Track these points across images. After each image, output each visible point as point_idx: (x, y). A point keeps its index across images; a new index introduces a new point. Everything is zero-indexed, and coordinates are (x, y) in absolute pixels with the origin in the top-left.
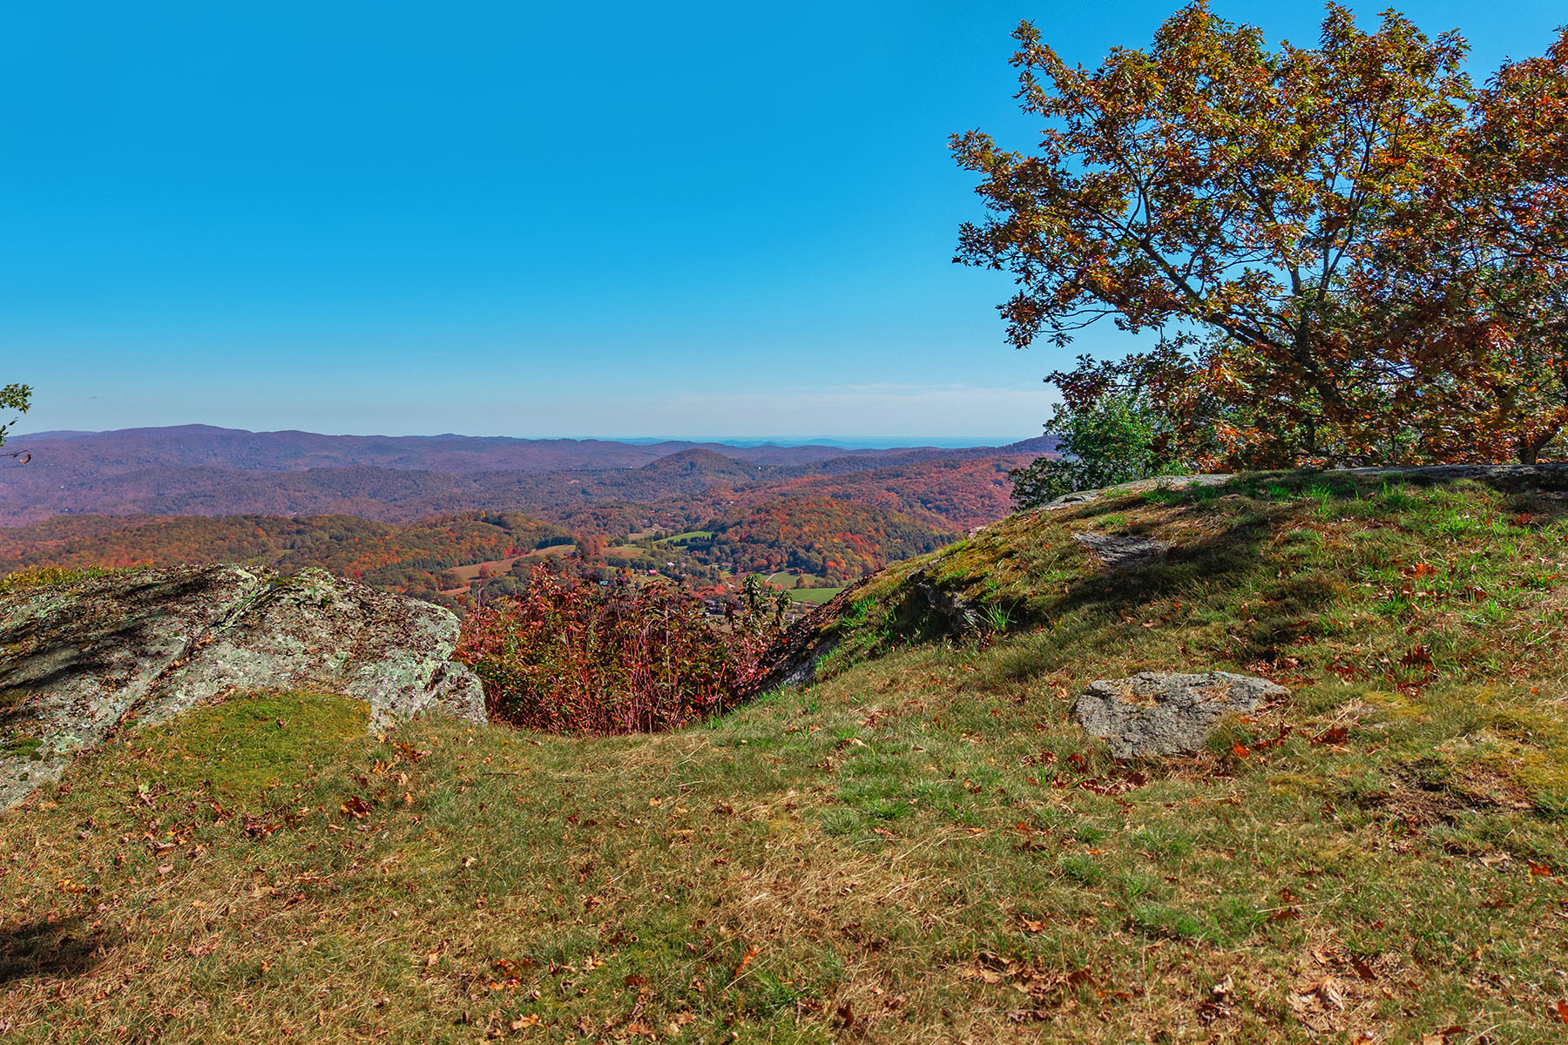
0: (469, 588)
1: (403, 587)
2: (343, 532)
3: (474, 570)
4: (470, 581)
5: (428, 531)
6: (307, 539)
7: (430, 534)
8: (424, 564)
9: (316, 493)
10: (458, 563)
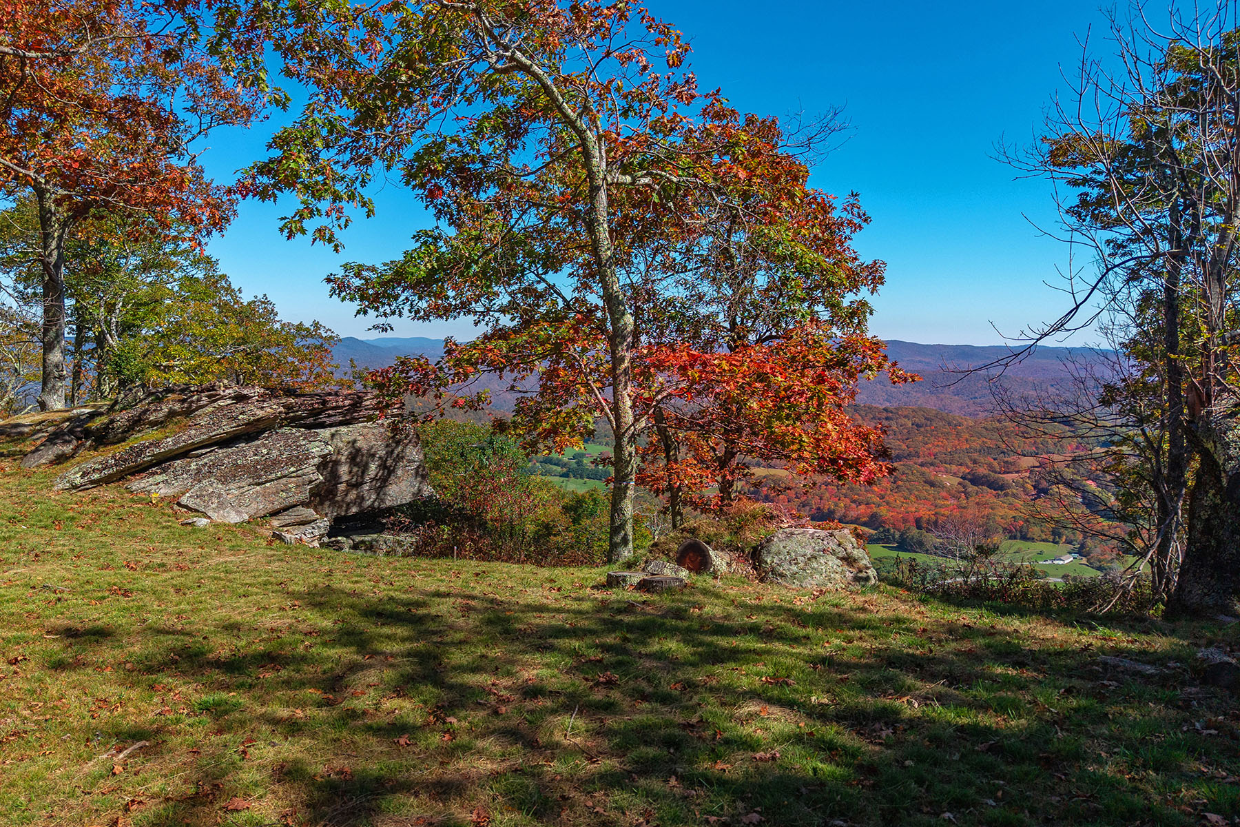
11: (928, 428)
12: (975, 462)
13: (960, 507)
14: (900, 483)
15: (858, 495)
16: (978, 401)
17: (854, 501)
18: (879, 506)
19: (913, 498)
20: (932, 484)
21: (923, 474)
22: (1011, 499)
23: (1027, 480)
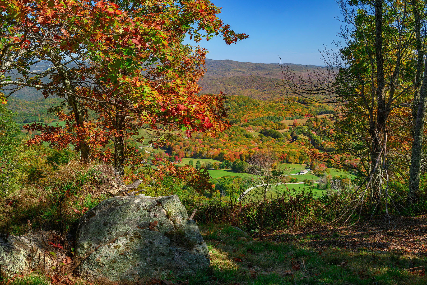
0: (288, 130)
1: (263, 127)
2: (242, 103)
3: (291, 122)
4: (289, 127)
5: (274, 104)
6: (228, 104)
7: (275, 106)
8: (272, 118)
9: (235, 86)
10: (285, 119)
11: (244, 107)
12: (266, 124)
13: (260, 148)
14: (232, 136)
15: (213, 143)
16: (266, 92)
17: (211, 147)
18: (223, 149)
19: (238, 144)
20: (247, 136)
21: (243, 131)
22: (282, 143)
23: (288, 133)
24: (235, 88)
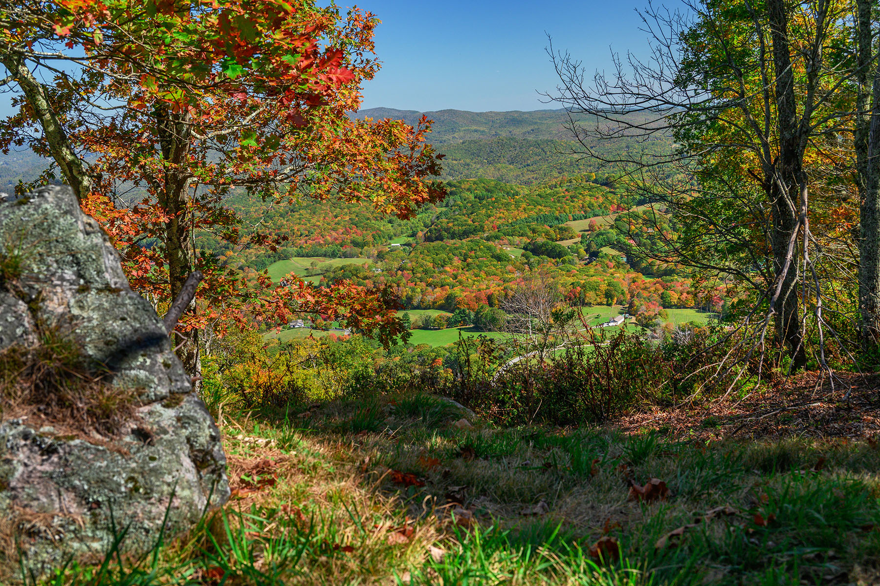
11: (489, 200)
12: (534, 231)
13: (525, 279)
14: (470, 260)
15: (432, 277)
16: (531, 168)
17: (429, 285)
18: (453, 286)
19: (483, 275)
20: (499, 258)
21: (489, 249)
22: (569, 266)
23: (580, 245)
24: (468, 165)
